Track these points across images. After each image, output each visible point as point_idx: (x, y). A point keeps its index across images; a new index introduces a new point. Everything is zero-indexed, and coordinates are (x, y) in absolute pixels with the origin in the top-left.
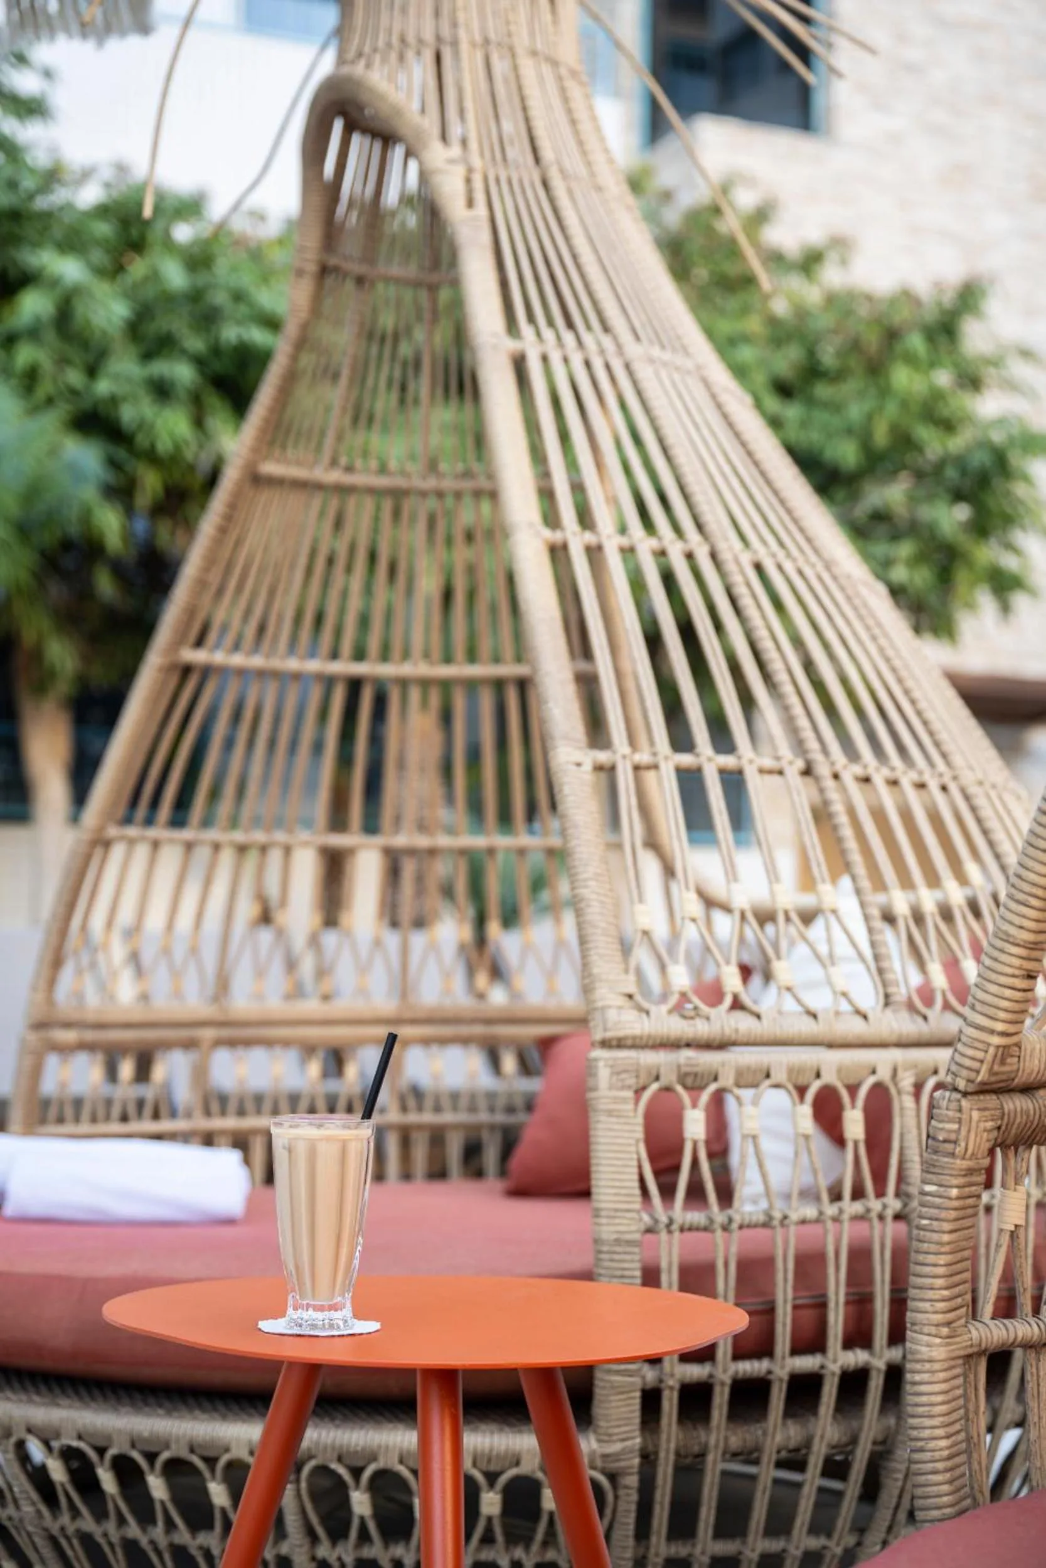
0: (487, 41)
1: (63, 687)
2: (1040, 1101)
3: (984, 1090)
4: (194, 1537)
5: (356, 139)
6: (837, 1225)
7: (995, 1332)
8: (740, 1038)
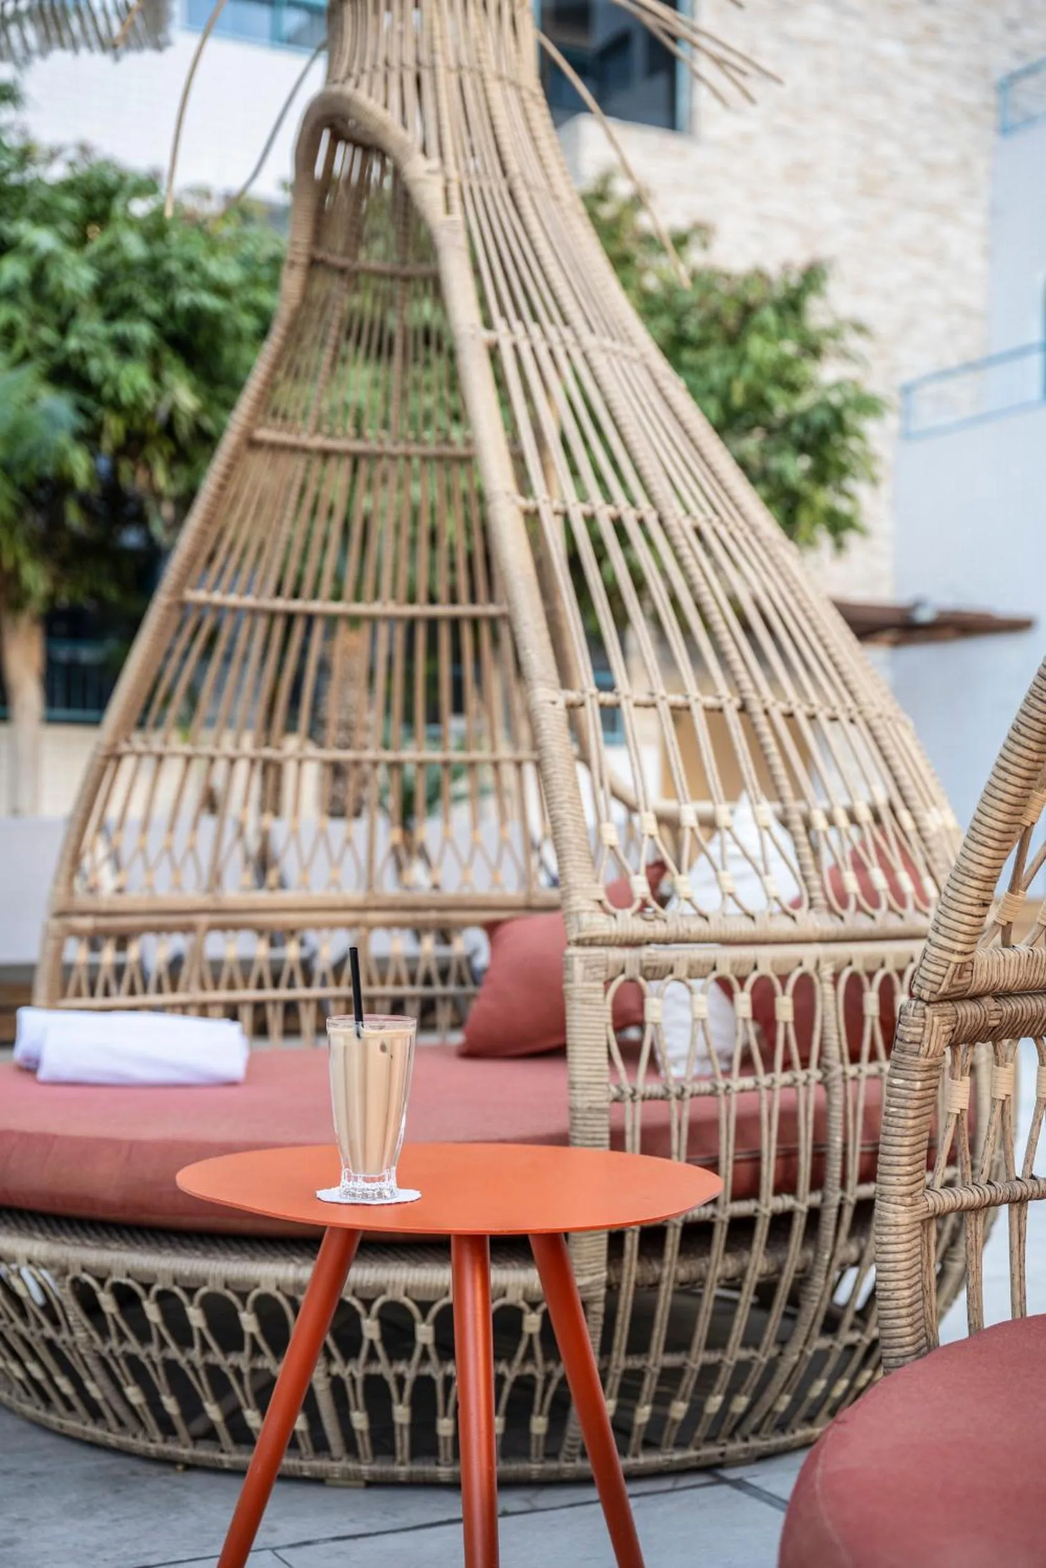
0: (460, 67)
1: (35, 606)
2: (985, 1006)
3: (946, 998)
4: (226, 1358)
5: (341, 148)
6: (770, 1092)
7: (946, 1199)
8: (692, 937)
